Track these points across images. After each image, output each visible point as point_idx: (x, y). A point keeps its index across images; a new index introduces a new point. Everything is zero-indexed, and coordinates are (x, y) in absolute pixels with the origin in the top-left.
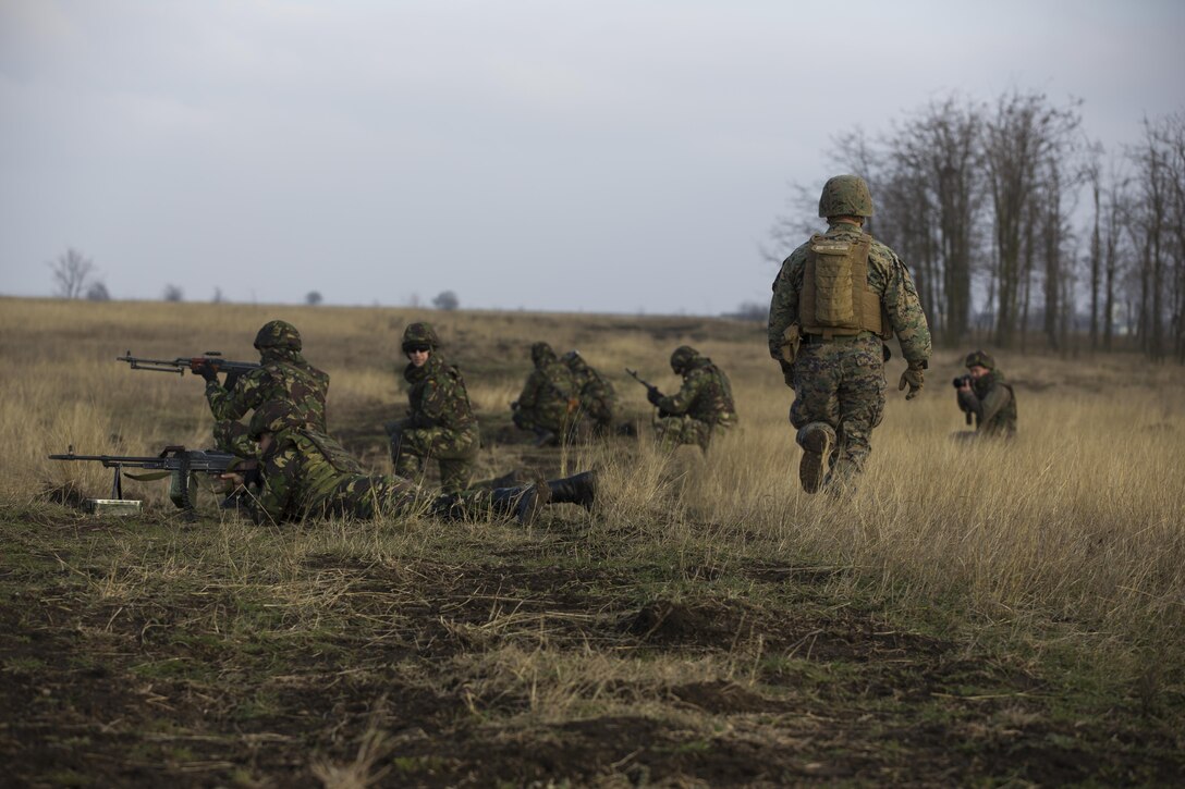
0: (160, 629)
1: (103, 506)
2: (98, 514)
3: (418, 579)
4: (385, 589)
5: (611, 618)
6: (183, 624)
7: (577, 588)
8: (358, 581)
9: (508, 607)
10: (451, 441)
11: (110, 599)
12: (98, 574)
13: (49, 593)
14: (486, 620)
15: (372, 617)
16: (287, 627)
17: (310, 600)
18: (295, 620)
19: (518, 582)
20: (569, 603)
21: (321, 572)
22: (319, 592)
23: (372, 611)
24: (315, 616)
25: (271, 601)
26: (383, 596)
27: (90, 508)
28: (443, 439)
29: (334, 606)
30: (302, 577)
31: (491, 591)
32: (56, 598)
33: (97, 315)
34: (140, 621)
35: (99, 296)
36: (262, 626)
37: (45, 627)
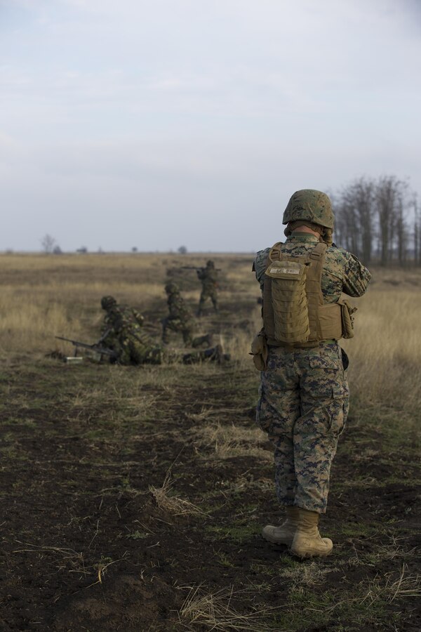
0: (94, 418)
1: (70, 360)
2: (68, 363)
3: (178, 395)
4: (167, 400)
5: (240, 410)
6: (101, 416)
7: (230, 398)
8: (158, 396)
9: (208, 407)
10: (183, 324)
11: (77, 406)
12: (72, 396)
13: (57, 404)
14: (200, 412)
15: (162, 411)
16: (135, 415)
17: (142, 404)
18: (137, 413)
19: (210, 395)
20: (228, 405)
21: (145, 392)
22: (145, 401)
23: (163, 409)
24: (144, 411)
25: (129, 405)
26: (166, 402)
27: (65, 361)
28: (181, 323)
29: (150, 407)
30: (140, 395)
31: (202, 400)
32: (59, 406)
33: (58, 262)
34: (87, 415)
35: (58, 252)
36: (127, 416)
37: (57, 418)
